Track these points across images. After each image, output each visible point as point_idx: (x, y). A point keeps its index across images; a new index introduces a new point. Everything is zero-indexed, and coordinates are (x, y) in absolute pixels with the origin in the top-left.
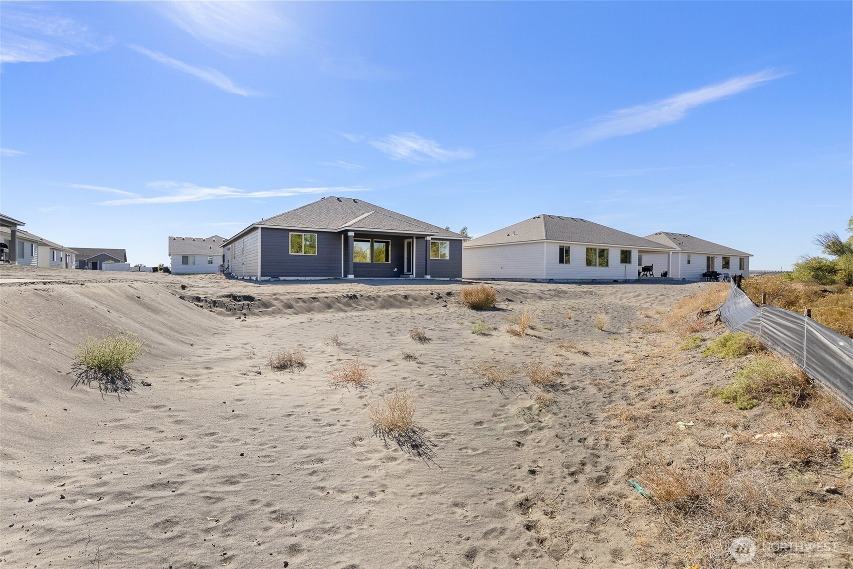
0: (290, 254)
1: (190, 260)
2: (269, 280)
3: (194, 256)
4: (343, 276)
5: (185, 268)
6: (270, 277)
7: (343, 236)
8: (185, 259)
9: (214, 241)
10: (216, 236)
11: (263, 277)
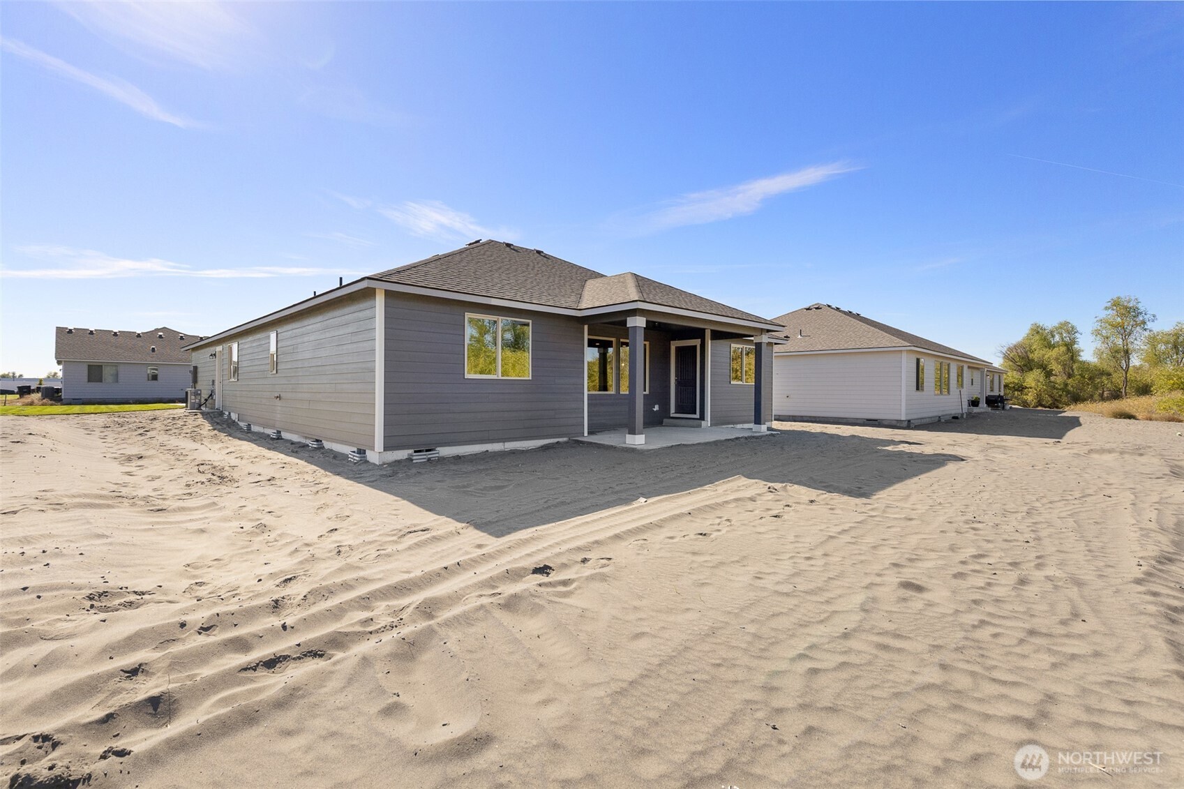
0: (467, 376)
1: (107, 373)
2: (410, 459)
3: (116, 365)
4: (586, 434)
5: (95, 390)
6: (411, 451)
7: (586, 327)
8: (95, 373)
9: (160, 336)
10: (164, 329)
11: (389, 453)
